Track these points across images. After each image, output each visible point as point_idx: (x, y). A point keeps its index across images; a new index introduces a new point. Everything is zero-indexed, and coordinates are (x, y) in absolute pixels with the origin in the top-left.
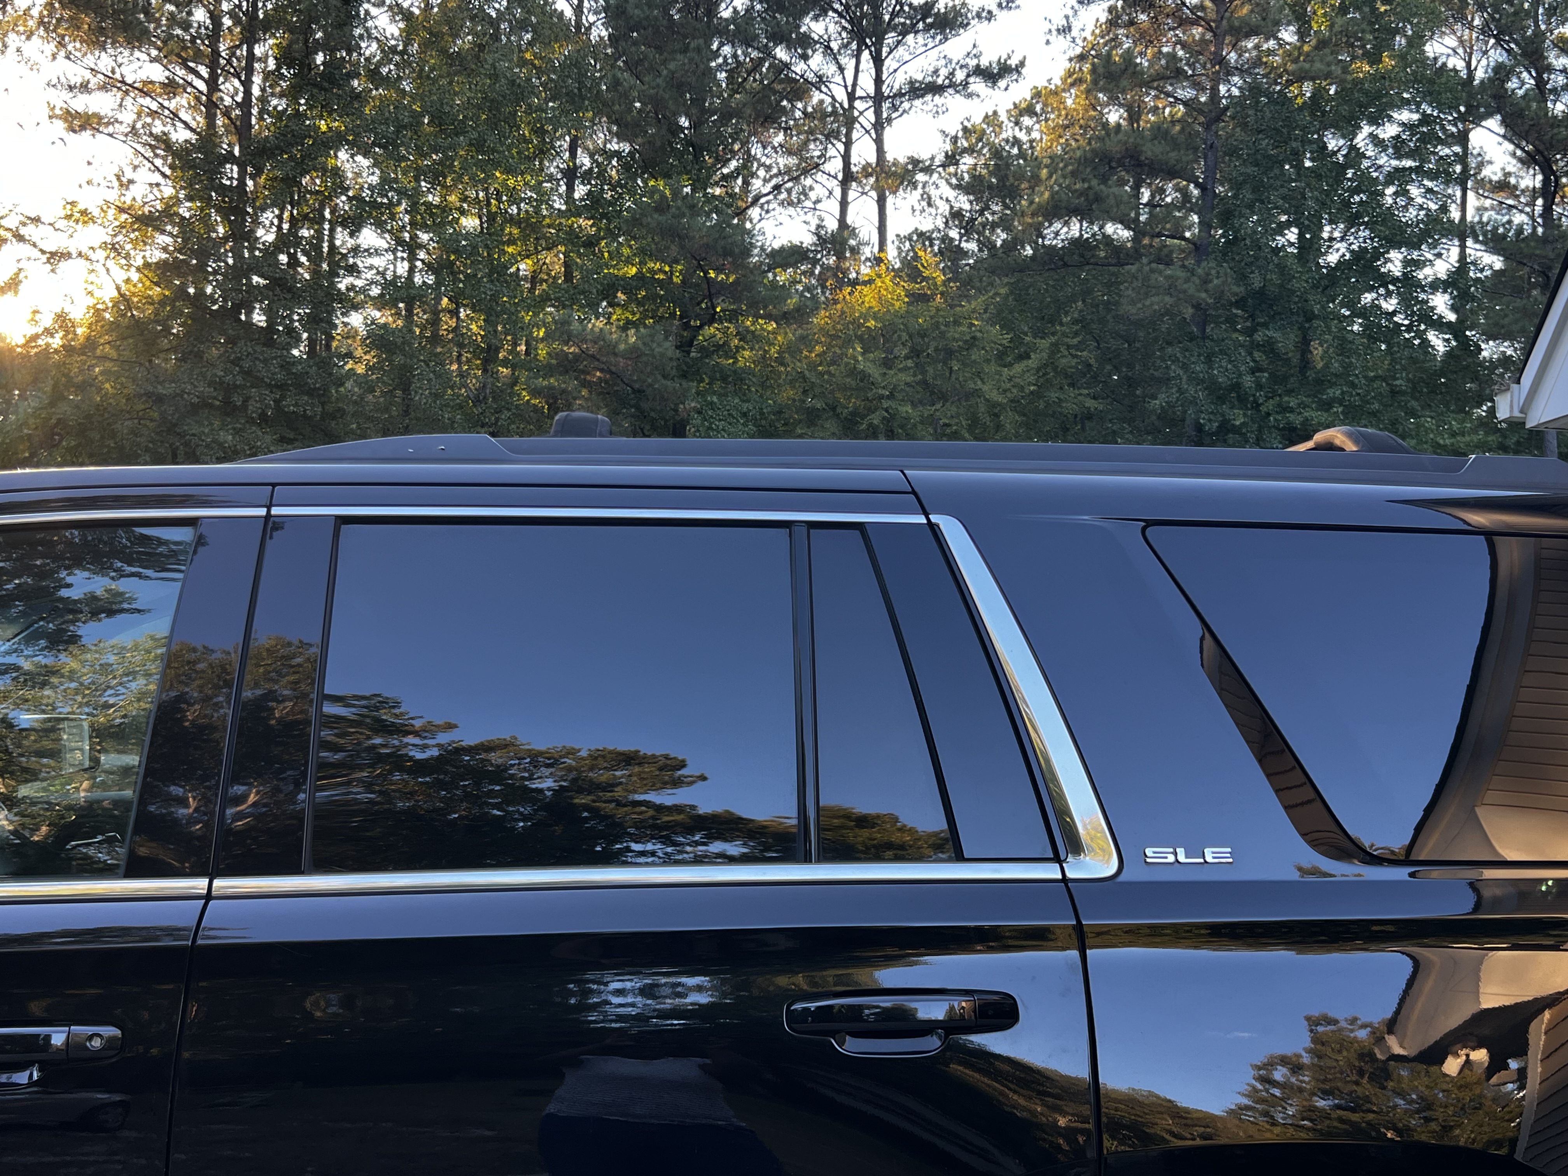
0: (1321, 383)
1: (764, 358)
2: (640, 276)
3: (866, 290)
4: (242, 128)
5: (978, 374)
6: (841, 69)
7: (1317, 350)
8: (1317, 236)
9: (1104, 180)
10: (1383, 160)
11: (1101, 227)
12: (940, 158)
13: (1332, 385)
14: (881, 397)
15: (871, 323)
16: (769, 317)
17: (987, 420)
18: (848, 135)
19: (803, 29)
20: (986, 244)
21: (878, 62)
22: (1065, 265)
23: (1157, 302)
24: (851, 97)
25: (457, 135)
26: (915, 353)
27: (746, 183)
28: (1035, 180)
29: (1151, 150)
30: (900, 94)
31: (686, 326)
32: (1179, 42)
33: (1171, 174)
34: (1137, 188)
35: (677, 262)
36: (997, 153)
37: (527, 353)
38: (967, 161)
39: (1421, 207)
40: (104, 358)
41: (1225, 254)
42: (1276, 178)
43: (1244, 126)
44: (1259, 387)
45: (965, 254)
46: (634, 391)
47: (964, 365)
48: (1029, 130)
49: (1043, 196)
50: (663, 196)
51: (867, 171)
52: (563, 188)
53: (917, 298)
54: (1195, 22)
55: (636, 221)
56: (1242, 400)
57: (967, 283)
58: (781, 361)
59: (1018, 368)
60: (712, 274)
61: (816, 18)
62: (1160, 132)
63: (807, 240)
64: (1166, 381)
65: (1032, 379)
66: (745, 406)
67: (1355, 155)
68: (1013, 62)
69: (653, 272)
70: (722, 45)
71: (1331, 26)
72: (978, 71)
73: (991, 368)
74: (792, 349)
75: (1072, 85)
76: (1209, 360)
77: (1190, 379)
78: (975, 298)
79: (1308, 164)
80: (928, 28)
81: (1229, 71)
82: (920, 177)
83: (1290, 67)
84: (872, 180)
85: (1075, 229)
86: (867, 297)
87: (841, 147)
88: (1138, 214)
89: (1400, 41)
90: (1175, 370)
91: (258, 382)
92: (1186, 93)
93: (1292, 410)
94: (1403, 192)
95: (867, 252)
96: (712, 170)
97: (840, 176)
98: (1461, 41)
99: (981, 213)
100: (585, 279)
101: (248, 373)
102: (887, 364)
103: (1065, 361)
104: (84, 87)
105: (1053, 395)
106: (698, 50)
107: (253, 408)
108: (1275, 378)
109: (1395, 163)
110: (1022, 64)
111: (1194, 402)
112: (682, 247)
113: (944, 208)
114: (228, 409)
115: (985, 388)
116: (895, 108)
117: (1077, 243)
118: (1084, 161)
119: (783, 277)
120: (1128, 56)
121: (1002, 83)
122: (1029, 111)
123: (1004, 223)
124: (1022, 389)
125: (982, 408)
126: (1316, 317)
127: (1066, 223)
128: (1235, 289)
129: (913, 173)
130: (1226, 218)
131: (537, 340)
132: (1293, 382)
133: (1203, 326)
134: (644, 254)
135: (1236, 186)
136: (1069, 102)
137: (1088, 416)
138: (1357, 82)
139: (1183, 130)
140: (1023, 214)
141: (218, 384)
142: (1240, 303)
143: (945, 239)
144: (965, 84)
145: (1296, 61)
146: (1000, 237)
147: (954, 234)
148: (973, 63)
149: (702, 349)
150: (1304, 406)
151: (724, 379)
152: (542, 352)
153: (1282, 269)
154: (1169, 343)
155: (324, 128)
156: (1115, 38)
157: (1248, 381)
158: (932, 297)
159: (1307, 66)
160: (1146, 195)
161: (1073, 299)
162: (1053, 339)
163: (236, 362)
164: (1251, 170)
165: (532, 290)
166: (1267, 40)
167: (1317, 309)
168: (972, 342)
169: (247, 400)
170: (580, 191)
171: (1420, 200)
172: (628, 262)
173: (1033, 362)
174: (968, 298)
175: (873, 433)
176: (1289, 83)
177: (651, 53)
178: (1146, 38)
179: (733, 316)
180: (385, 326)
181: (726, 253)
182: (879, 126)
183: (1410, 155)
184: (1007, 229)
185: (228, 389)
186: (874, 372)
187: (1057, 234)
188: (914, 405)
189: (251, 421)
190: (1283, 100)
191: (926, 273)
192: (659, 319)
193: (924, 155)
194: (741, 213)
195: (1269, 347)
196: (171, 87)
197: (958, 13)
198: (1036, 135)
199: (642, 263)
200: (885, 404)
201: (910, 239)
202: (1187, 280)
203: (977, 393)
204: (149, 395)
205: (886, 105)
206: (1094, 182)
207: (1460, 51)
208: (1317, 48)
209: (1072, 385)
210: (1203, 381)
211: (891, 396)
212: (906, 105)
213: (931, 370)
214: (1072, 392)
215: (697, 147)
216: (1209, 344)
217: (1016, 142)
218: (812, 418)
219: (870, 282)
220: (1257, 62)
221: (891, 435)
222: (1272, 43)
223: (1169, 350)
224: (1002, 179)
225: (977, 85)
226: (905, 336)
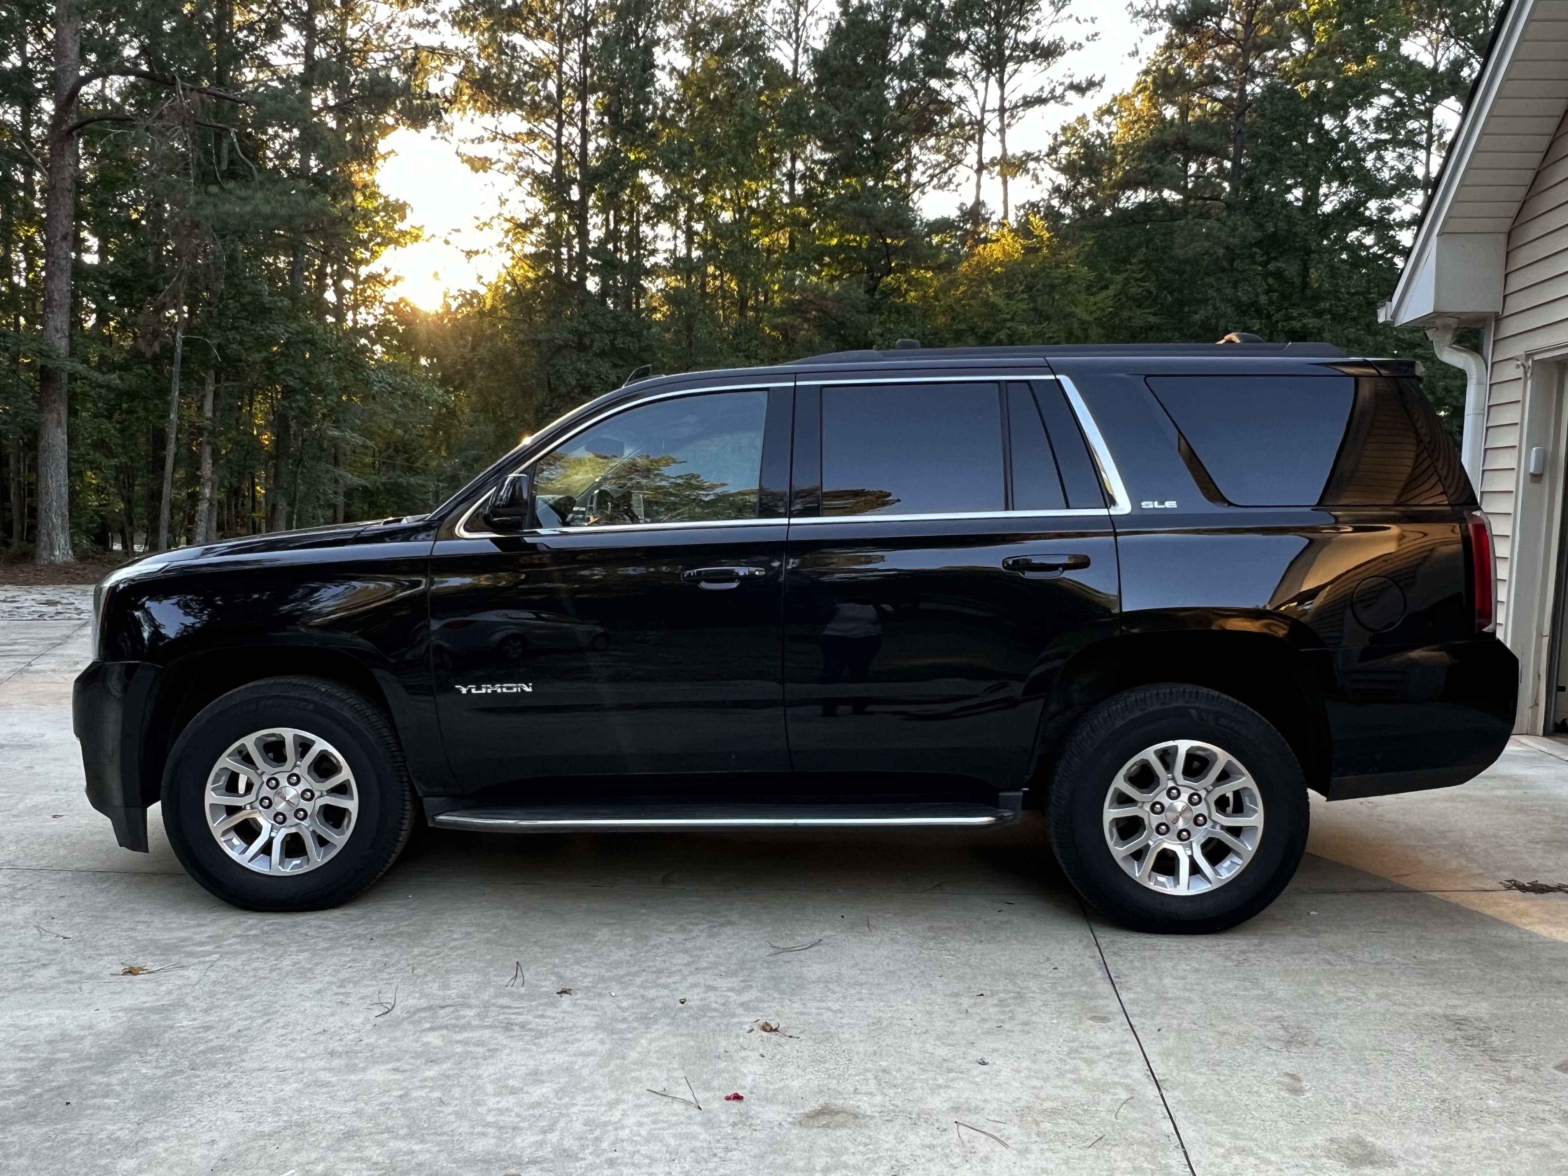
0: (1317, 298)
1: (924, 297)
2: (840, 245)
3: (994, 246)
4: (582, 162)
5: (1072, 301)
6: (976, 92)
7: (1313, 274)
8: (1316, 193)
9: (1162, 162)
10: (1366, 134)
11: (1160, 193)
12: (1045, 150)
13: (1324, 299)
14: (1005, 320)
15: (999, 269)
16: (927, 269)
17: (1079, 333)
18: (981, 139)
19: (948, 65)
20: (1079, 209)
21: (1002, 85)
22: (1134, 222)
23: (1200, 246)
24: (983, 110)
25: (719, 156)
26: (1029, 288)
27: (909, 176)
28: (1112, 164)
29: (1195, 138)
30: (1016, 107)
31: (872, 277)
32: (1218, 56)
33: (1210, 154)
34: (1186, 165)
35: (865, 233)
36: (1085, 144)
37: (766, 300)
38: (1064, 150)
39: (1392, 168)
40: (503, 318)
41: (1247, 210)
42: (1285, 153)
43: (1262, 116)
44: (1271, 303)
45: (1063, 216)
46: (839, 323)
47: (1063, 295)
48: (1109, 125)
49: (1117, 175)
50: (856, 190)
51: (993, 162)
52: (787, 187)
53: (1030, 250)
54: (1229, 41)
55: (837, 207)
56: (1259, 312)
57: (1064, 238)
58: (936, 298)
59: (1101, 296)
60: (889, 241)
61: (957, 56)
62: (1202, 124)
63: (953, 214)
64: (1205, 301)
65: (1111, 303)
66: (912, 330)
67: (1346, 132)
68: (1096, 79)
69: (848, 241)
70: (891, 80)
71: (1329, 39)
72: (1073, 87)
73: (1082, 297)
74: (944, 290)
75: (1139, 92)
76: (1235, 286)
77: (1222, 300)
78: (1070, 247)
79: (1310, 141)
80: (1036, 57)
81: (1254, 75)
82: (1031, 165)
83: (1298, 71)
84: (998, 168)
85: (1141, 195)
86: (995, 251)
87: (976, 147)
88: (1186, 184)
89: (1381, 46)
90: (1212, 293)
91: (599, 329)
92: (1222, 93)
93: (1293, 318)
94: (1380, 158)
95: (994, 219)
96: (887, 169)
97: (976, 167)
98: (1430, 42)
99: (1075, 187)
100: (804, 249)
101: (591, 324)
102: (1009, 297)
103: (1134, 290)
104: (481, 140)
105: (1125, 314)
106: (877, 86)
107: (596, 347)
108: (1283, 296)
109: (1375, 136)
110: (1103, 79)
111: (1224, 315)
112: (869, 224)
113: (1049, 186)
114: (581, 347)
115: (1078, 311)
116: (1012, 116)
117: (1142, 205)
118: (1148, 148)
119: (936, 240)
120: (1180, 69)
121: (1089, 94)
122: (1109, 111)
123: (1090, 193)
124: (1103, 310)
125: (1076, 325)
126: (1314, 252)
127: (1136, 191)
128: (1255, 234)
129: (1025, 163)
130: (1249, 183)
131: (774, 292)
132: (1296, 297)
133: (1232, 261)
134: (844, 229)
135: (1257, 160)
136: (1137, 104)
137: (1150, 328)
138: (1347, 80)
139: (1219, 121)
140: (1104, 188)
141: (573, 331)
142: (1258, 244)
143: (1050, 207)
144: (1062, 97)
145: (1302, 66)
146: (1088, 204)
147: (1055, 202)
148: (1067, 81)
149: (883, 293)
150: (1303, 315)
151: (898, 312)
152: (777, 300)
153: (1289, 218)
154: (1207, 274)
155: (632, 157)
156: (1171, 56)
157: (1263, 299)
158: (1041, 248)
159: (1310, 70)
160: (1193, 167)
161: (1139, 246)
162: (1125, 275)
163: (585, 316)
164: (1268, 149)
165: (768, 258)
166: (1280, 51)
167: (1313, 246)
168: (1069, 280)
169: (592, 341)
170: (799, 189)
171: (1391, 163)
172: (832, 235)
173: (1110, 292)
174: (1066, 248)
175: (1000, 343)
176: (1297, 82)
177: (846, 91)
178: (1193, 55)
179: (903, 269)
180: (676, 289)
181: (899, 226)
182: (1002, 131)
183: (1386, 130)
184: (1093, 197)
185: (581, 335)
186: (1001, 303)
187: (1128, 198)
188: (1028, 324)
189: (596, 355)
190: (1294, 94)
191: (1036, 233)
192: (853, 274)
193: (1033, 149)
194: (907, 196)
195: (1278, 275)
196: (532, 135)
197: (1058, 46)
198: (1113, 129)
199: (842, 236)
200: (1008, 325)
201: (1023, 206)
202: (1220, 229)
203: (1071, 315)
204: (533, 341)
205: (1007, 114)
206: (1155, 163)
207: (1429, 48)
208: (1318, 56)
209: (1139, 307)
210: (1231, 300)
211: (1012, 319)
212: (1021, 114)
213: (1039, 300)
214: (1139, 312)
215: (877, 155)
216: (1235, 273)
217: (1099, 135)
218: (958, 337)
219: (998, 240)
220: (1274, 68)
221: (1012, 343)
222: (1285, 54)
223: (1207, 280)
224: (1089, 163)
225: (1071, 95)
226: (1021, 277)
